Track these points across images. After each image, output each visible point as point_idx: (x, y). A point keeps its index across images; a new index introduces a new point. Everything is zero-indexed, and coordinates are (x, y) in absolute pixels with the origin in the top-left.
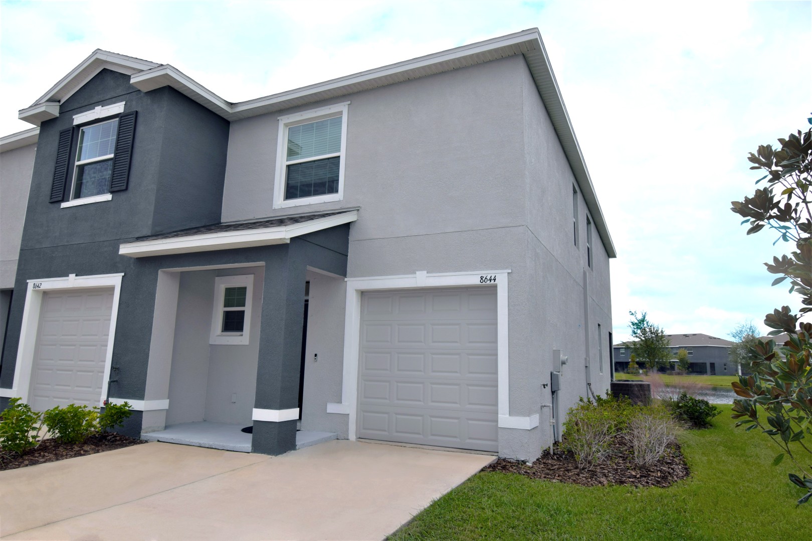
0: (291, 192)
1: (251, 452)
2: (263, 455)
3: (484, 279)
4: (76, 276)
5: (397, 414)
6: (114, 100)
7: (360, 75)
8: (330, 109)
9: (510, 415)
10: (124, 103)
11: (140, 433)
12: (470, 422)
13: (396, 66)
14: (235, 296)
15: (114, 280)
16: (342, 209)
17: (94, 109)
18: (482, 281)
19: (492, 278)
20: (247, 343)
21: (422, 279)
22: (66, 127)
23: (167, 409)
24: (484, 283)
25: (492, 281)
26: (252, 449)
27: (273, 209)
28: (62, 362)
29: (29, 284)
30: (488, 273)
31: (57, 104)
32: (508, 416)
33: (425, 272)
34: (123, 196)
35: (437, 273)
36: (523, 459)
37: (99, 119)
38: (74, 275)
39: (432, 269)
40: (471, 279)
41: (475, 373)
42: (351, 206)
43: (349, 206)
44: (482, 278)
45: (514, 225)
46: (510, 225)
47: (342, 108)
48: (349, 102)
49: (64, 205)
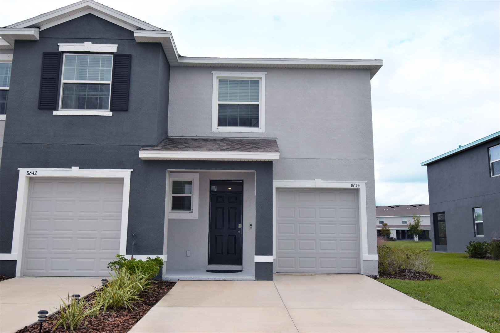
0: (222, 122)
1: (256, 280)
2: (264, 281)
3: (353, 185)
4: (80, 168)
5: (300, 257)
6: (104, 40)
7: (279, 60)
8: (252, 74)
9: (368, 254)
10: (117, 45)
11: (162, 276)
12: (342, 259)
13: (303, 60)
14: (178, 186)
15: (126, 174)
16: (264, 138)
17: (83, 43)
18: (352, 186)
19: (358, 185)
20: (197, 218)
21: (319, 183)
22: (50, 50)
23: (166, 261)
24: (353, 187)
25: (358, 187)
26: (256, 279)
27: (212, 131)
28: (56, 231)
29: (20, 171)
30: (356, 182)
31: (38, 30)
32: (367, 254)
33: (320, 179)
34: (123, 115)
35: (327, 180)
36: (376, 275)
37: (89, 52)
38: (78, 167)
39: (325, 178)
40: (347, 185)
41: (346, 234)
42: (271, 137)
43: (269, 137)
44: (352, 185)
45: (368, 159)
46: (366, 158)
47: (261, 76)
48: (266, 73)
49: (55, 113)
